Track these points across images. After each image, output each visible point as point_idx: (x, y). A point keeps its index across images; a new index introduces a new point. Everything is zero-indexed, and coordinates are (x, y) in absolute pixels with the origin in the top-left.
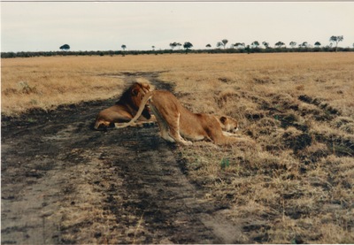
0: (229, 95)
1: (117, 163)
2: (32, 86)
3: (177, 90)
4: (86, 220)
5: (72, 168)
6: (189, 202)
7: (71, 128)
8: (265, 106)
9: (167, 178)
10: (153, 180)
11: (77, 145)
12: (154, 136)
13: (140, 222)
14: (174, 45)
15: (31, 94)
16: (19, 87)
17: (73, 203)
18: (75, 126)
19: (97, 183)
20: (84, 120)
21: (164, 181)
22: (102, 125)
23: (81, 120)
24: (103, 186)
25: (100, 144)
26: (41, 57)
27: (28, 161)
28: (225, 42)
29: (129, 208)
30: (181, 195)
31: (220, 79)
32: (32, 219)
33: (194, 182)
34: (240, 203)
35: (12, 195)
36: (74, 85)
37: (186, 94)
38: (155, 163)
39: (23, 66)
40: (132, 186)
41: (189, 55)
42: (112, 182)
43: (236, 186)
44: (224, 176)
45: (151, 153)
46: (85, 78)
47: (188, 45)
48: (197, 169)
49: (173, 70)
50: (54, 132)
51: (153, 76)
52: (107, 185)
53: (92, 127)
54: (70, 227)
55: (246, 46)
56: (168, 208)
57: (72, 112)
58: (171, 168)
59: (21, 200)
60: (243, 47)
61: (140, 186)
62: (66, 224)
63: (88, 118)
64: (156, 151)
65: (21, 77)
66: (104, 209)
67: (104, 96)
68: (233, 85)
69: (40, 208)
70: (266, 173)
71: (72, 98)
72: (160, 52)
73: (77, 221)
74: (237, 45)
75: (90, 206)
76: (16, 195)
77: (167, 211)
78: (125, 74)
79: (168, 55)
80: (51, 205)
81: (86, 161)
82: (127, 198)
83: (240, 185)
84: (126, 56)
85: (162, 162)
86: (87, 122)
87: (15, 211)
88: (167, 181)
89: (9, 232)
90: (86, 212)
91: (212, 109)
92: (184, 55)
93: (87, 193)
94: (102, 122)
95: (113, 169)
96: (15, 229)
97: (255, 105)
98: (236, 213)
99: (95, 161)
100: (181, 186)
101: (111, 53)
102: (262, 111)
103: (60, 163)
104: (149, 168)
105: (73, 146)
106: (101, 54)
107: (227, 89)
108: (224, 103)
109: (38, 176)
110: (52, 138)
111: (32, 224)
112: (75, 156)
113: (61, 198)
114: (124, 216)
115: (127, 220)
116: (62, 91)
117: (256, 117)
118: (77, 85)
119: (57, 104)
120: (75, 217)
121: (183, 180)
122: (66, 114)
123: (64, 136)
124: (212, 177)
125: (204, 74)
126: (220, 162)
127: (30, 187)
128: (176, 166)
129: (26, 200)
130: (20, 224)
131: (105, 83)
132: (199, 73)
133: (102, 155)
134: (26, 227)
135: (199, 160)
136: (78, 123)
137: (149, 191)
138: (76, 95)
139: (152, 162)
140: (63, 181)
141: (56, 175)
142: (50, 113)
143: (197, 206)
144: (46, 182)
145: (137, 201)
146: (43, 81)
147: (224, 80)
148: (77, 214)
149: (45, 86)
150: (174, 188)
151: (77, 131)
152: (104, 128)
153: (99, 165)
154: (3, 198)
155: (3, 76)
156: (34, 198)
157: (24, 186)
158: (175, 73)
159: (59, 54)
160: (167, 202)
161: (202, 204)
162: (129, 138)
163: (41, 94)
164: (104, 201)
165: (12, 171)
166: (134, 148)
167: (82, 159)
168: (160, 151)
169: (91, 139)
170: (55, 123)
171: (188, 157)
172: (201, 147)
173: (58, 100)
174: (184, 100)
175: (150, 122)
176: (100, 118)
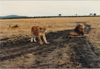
1: (74, 48)
2: (51, 26)
3: (91, 27)
4: (65, 63)
5: (61, 49)
6: (94, 59)
7: (61, 37)
9: (88, 52)
10: (84, 53)
11: (63, 42)
12: (84, 40)
13: (80, 64)
14: (91, 14)
15: (51, 28)
16: (47, 26)
17: (61, 58)
18: (62, 37)
19: (68, 53)
21: (87, 53)
23: (64, 35)
24: (70, 54)
25: (69, 42)
26: (53, 18)
27: (49, 46)
29: (77, 60)
30: (92, 57)
32: (50, 62)
33: (96, 54)
35: (45, 56)
36: (62, 25)
37: (94, 28)
38: (85, 48)
39: (48, 20)
40: (78, 54)
41: (95, 17)
42: (72, 53)
45: (84, 45)
46: (65, 23)
47: (95, 14)
48: (97, 50)
49: (90, 22)
50: (56, 38)
51: (85, 23)
52: (71, 54)
53: (67, 37)
54: (60, 65)
56: (88, 61)
57: (62, 33)
58: (89, 49)
59: (47, 57)
61: (80, 54)
62: (59, 64)
63: (66, 35)
64: (85, 45)
65: (48, 23)
66: (70, 60)
67: (70, 28)
69: (52, 60)
71: (62, 29)
72: (87, 16)
73: (62, 63)
75: (66, 59)
76: (46, 56)
77: (88, 62)
78: (77, 22)
79: (89, 17)
80: (55, 59)
81: (65, 47)
82: (76, 58)
84: (77, 17)
85: (87, 48)
86: (66, 36)
87: (45, 60)
88: (88, 53)
89: (44, 66)
90: (65, 61)
92: (94, 17)
93: (65, 56)
94: (70, 36)
95: (73, 49)
96: (45, 65)
99: (68, 47)
100: (92, 54)
101: (73, 17)
103: (58, 47)
104: (83, 49)
106: (70, 17)
109: (52, 51)
110: (56, 40)
111: (50, 64)
112: (62, 45)
113: (58, 57)
114: (76, 63)
115: (76, 64)
116: (59, 27)
119: (57, 31)
120: (62, 62)
121: (93, 53)
122: (60, 33)
123: (59, 40)
127: (49, 54)
128: (91, 49)
129: (49, 57)
130: (47, 64)
131: (71, 25)
132: (98, 22)
133: (70, 45)
134: (48, 64)
135: (97, 47)
136: (63, 36)
137: (83, 56)
138: (63, 28)
139: (84, 47)
140: (59, 52)
141: (57, 51)
142: (55, 33)
143: (97, 61)
144: (54, 52)
145: (79, 59)
146: (54, 24)
148: (62, 61)
149: (54, 26)
150: (90, 55)
151: (63, 38)
152: (70, 38)
153: (69, 48)
154: (42, 56)
155: (43, 23)
156: (51, 57)
157: (48, 53)
158: (91, 22)
159: (58, 17)
160: (88, 59)
161: (98, 60)
162: (77, 41)
163: (53, 28)
164: (70, 58)
165: (45, 49)
166: (79, 43)
167: (64, 46)
168: (86, 44)
169: (67, 41)
170: (57, 36)
171: (94, 46)
172: (98, 43)
173: (58, 30)
174: (94, 30)
175: (84, 36)
176: (69, 35)
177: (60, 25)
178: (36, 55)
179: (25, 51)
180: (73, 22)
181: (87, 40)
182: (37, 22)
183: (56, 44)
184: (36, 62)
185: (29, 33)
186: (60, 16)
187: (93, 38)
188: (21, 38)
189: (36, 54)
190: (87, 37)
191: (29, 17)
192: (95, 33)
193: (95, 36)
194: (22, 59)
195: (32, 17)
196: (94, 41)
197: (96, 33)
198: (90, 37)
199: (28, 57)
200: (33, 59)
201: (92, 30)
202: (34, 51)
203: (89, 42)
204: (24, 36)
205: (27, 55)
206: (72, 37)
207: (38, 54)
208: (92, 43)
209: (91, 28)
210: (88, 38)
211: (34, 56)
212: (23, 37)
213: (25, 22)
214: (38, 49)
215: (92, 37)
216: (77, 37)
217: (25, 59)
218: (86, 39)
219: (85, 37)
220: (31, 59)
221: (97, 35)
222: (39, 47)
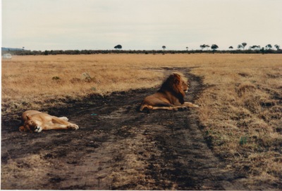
0: (247, 87)
1: (157, 138)
2: (92, 77)
3: (205, 82)
4: (132, 182)
5: (121, 141)
6: (213, 171)
7: (121, 110)
8: (276, 96)
9: (196, 151)
10: (185, 153)
11: (126, 123)
12: (186, 118)
13: (174, 186)
14: (204, 46)
15: (92, 83)
16: (82, 77)
17: (122, 169)
18: (124, 108)
19: (141, 153)
20: (131, 104)
21: (193, 154)
22: (146, 108)
23: (129, 104)
24: (145, 156)
25: (143, 123)
26: (100, 55)
27: (88, 135)
28: (244, 45)
29: (166, 174)
30: (207, 166)
31: (239, 74)
32: (90, 180)
33: (217, 155)
34: (255, 174)
35: (75, 160)
36: (125, 76)
37: (213, 85)
38: (186, 139)
39: (86, 61)
40: (168, 156)
41: (216, 54)
42: (152, 153)
43: (252, 160)
44: (241, 151)
45: (184, 131)
46: (133, 71)
47: (214, 47)
48: (220, 145)
49: (202, 67)
50: (108, 112)
51: (187, 71)
52: (149, 155)
53: (138, 109)
54: (119, 187)
55: (261, 48)
56: (196, 176)
57: (123, 98)
58: (200, 143)
59: (82, 165)
60: (258, 49)
61: (175, 157)
62: (117, 184)
63: (135, 102)
64: (188, 130)
65: (84, 70)
66: (146, 174)
67: (147, 85)
68: (250, 79)
69: (96, 172)
70: (276, 150)
71: (122, 87)
72: (192, 52)
73: (125, 183)
74: (254, 47)
75: (135, 171)
76: (78, 161)
77: (196, 178)
78: (165, 68)
79: (199, 54)
80: (105, 170)
81: (133, 136)
82: (164, 166)
83: (254, 159)
84: (166, 55)
85: (192, 139)
86: (134, 106)
87: (77, 174)
88: (195, 154)
90: (132, 176)
91: (233, 98)
92: (211, 55)
93: (133, 161)
94: (146, 106)
95: (153, 142)
97: (268, 95)
98: (251, 181)
99: (140, 136)
100: (207, 158)
101: (154, 52)
102: (274, 100)
103: (113, 137)
104: (182, 143)
105: (123, 124)
106: (146, 52)
107: (245, 82)
108: (243, 93)
109: (96, 146)
110: (106, 117)
111: (90, 184)
112: (125, 132)
113: (113, 165)
114: (162, 181)
115: (163, 183)
116: (115, 80)
117: (269, 105)
118: (128, 76)
119: (111, 91)
120: (123, 180)
121: (209, 154)
122: (118, 99)
123: (117, 115)
124: (232, 151)
125: (227, 69)
126: (239, 140)
127: (88, 155)
128: (204, 142)
129: (86, 165)
130: (80, 183)
131: (148, 76)
132: (223, 69)
133: (146, 132)
135: (222, 138)
136: (127, 106)
137: (182, 161)
138: (126, 84)
139: (184, 138)
140: (114, 151)
141: (109, 146)
142: (106, 97)
143: (220, 175)
144: (101, 151)
145: (172, 169)
146: (100, 72)
147: (243, 75)
148: (124, 177)
149: (102, 77)
150: (202, 160)
151: (126, 112)
152: (147, 111)
153: (142, 139)
154: (68, 163)
155: (70, 69)
156: (92, 163)
157: (84, 154)
158: (204, 68)
159: (113, 52)
160: (196, 170)
161: (223, 173)
162: (166, 119)
163: (100, 83)
164: (146, 168)
165: (76, 141)
166: (171, 127)
167: (129, 134)
168: (191, 130)
169: (137, 119)
170: (109, 106)
171: (213, 135)
172: (224, 127)
173: (112, 88)
174: (211, 90)
175: (184, 107)
176: (144, 102)
177: (118, 74)
178: (50, 159)
179: (19, 146)
180: (154, 67)
181: (192, 117)
182: (54, 67)
183: (106, 127)
184: (50, 178)
185: (30, 97)
186: (118, 49)
187: (209, 113)
188: (7, 111)
189: (50, 156)
190: (194, 108)
191: (32, 51)
192: (215, 98)
193: (216, 106)
194: (9, 170)
195: (40, 51)
196: (211, 122)
197: (218, 97)
198: (202, 109)
199: (28, 166)
200: (41, 170)
201: (206, 91)
202: (45, 146)
203: (198, 122)
204: (17, 104)
205: (25, 159)
206: (151, 109)
207: (55, 157)
208: (206, 125)
209: (204, 86)
210: (197, 113)
211: (45, 161)
212: (13, 106)
213: (19, 64)
214: (56, 143)
215: (207, 109)
216: (166, 110)
217: (19, 169)
218: (190, 116)
219: (187, 109)
220: (36, 170)
221: (220, 104)
222: (58, 136)
